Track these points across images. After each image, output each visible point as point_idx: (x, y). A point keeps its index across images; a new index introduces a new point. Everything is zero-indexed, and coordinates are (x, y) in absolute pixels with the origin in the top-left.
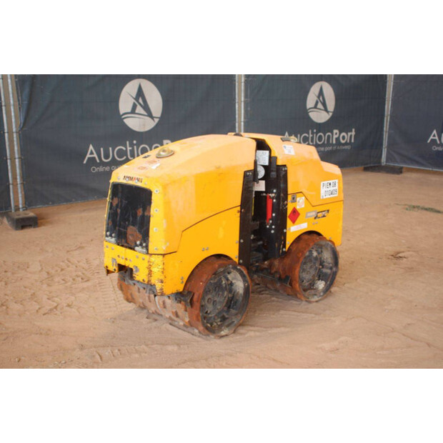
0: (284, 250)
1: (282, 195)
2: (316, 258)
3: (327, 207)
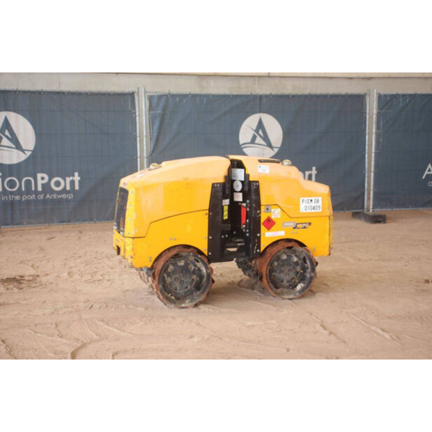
0: (258, 251)
1: (254, 205)
2: (297, 263)
3: (308, 220)
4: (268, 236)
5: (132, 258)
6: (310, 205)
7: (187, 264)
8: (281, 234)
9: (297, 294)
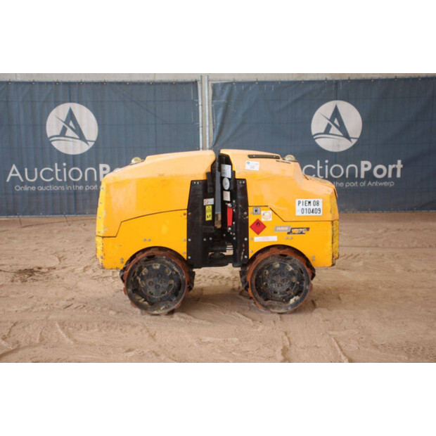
0: (246, 257)
2: (292, 273)
3: (306, 225)
4: (257, 241)
5: (102, 258)
6: (308, 207)
7: (163, 268)
8: (272, 239)
9: (290, 308)
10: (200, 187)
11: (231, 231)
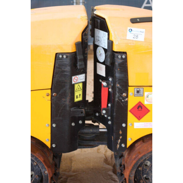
1: (118, 85)
4: (137, 128)
10: (68, 62)
11: (105, 114)
